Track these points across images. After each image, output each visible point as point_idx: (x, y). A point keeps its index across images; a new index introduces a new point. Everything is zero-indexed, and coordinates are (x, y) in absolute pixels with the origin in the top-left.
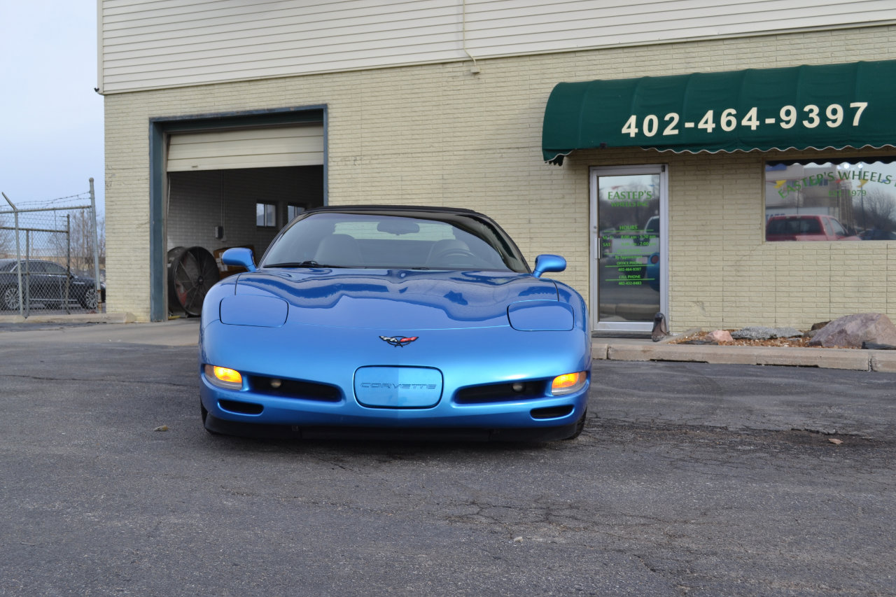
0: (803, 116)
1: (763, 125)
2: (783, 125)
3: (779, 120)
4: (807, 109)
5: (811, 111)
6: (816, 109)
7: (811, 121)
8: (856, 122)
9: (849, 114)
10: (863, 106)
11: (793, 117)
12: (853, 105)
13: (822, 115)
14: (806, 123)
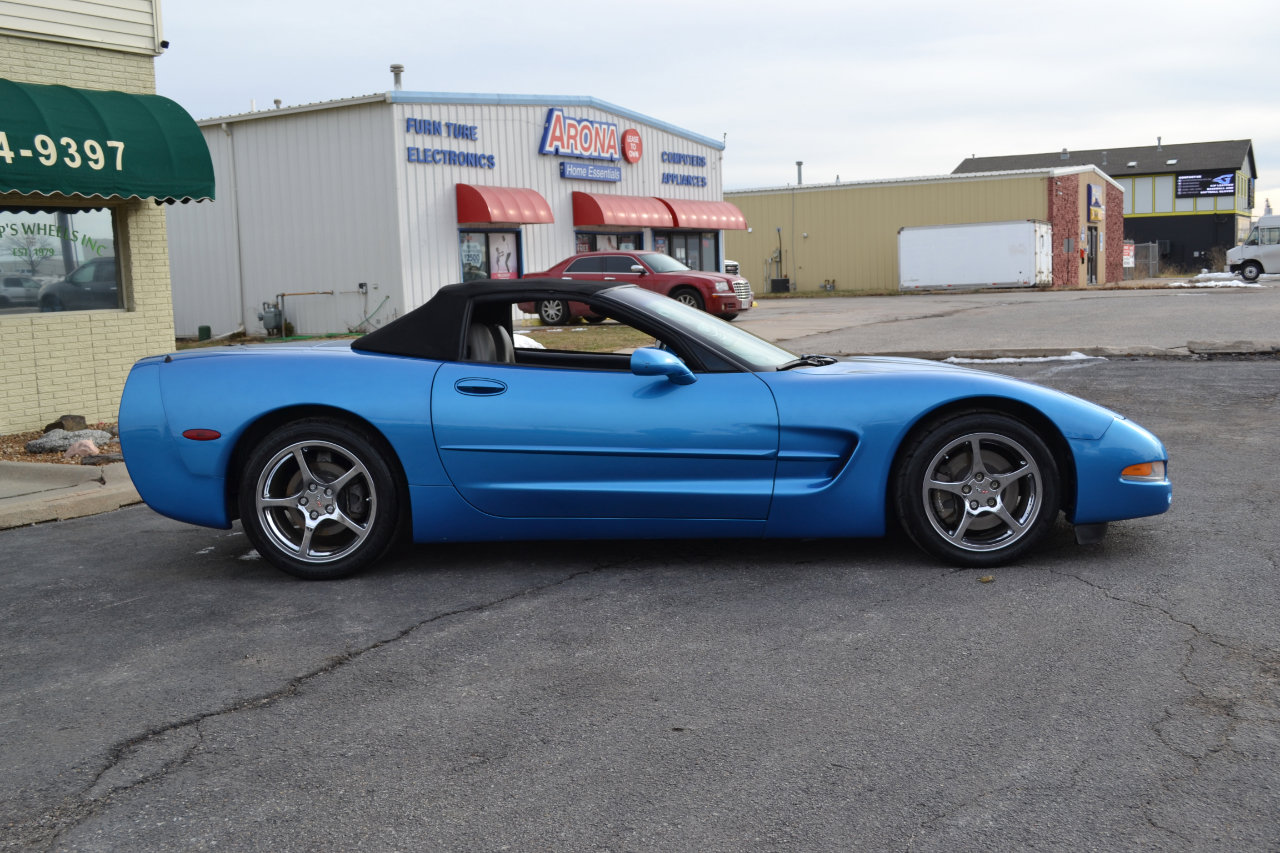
0: (62, 151)
1: (17, 158)
2: (42, 160)
3: (36, 154)
4: (64, 141)
5: (69, 145)
6: (74, 146)
7: (73, 159)
8: (119, 167)
9: (110, 153)
10: (120, 146)
11: (52, 150)
12: (111, 144)
13: (81, 150)
14: (67, 160)
